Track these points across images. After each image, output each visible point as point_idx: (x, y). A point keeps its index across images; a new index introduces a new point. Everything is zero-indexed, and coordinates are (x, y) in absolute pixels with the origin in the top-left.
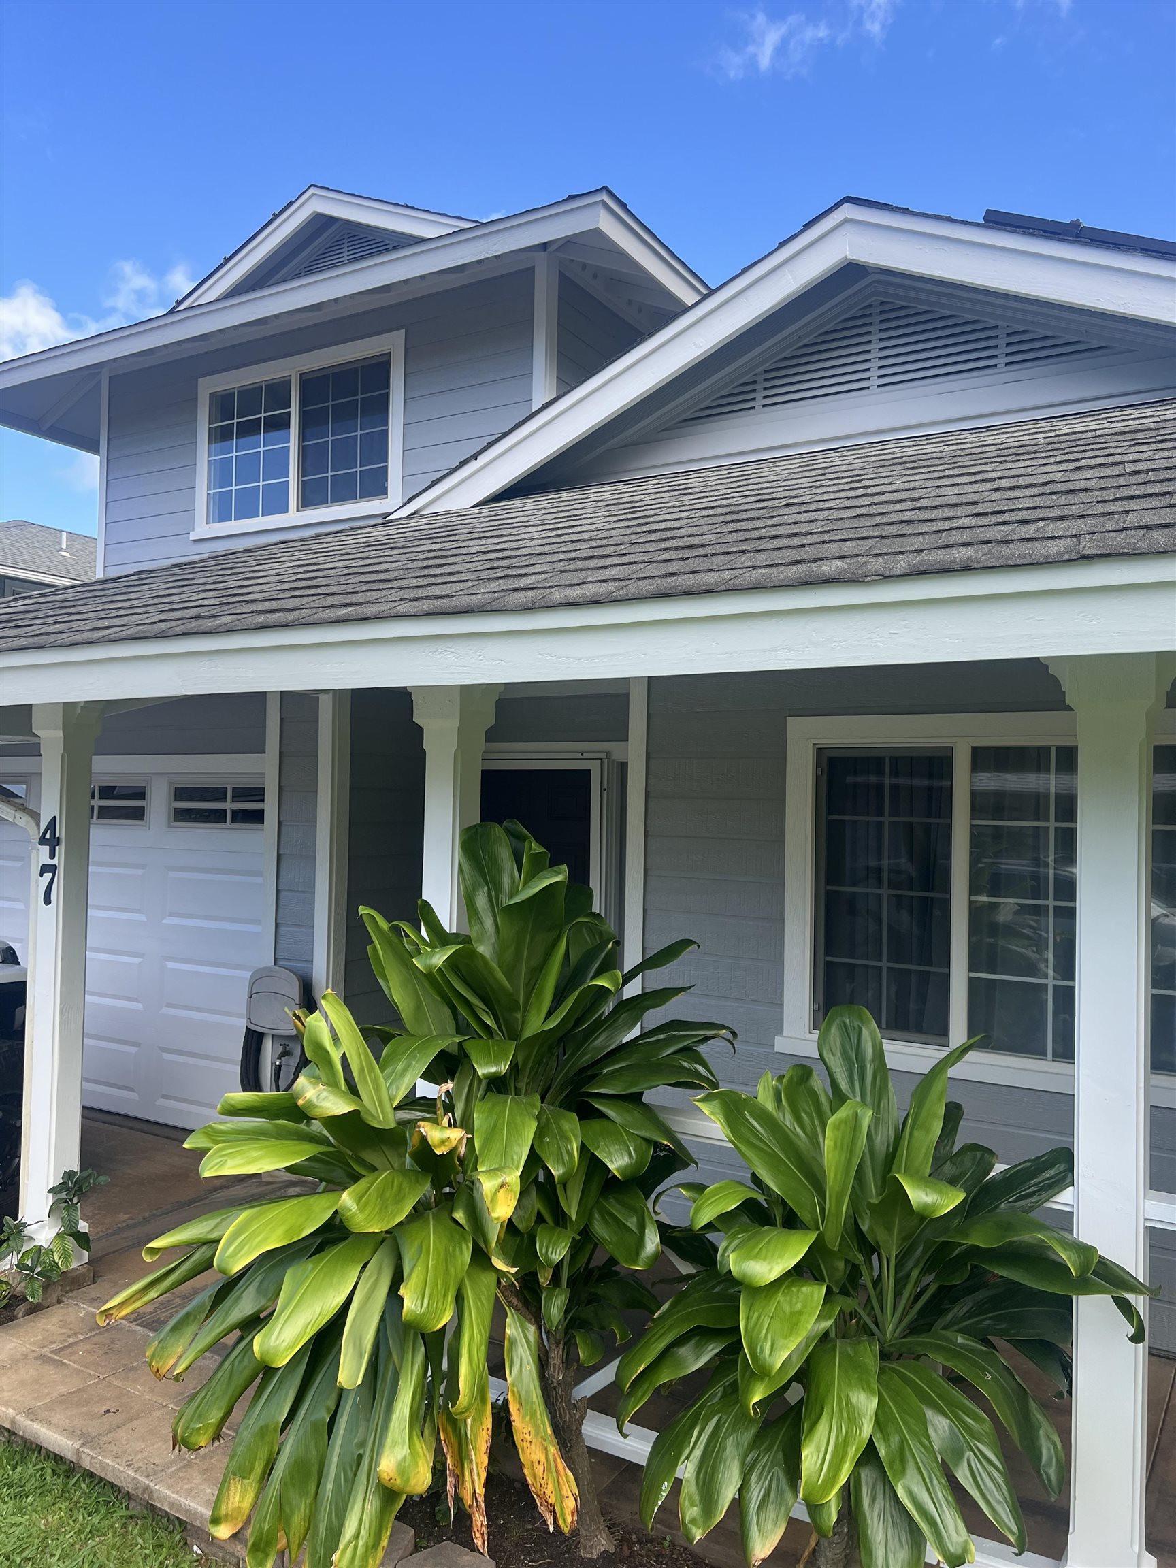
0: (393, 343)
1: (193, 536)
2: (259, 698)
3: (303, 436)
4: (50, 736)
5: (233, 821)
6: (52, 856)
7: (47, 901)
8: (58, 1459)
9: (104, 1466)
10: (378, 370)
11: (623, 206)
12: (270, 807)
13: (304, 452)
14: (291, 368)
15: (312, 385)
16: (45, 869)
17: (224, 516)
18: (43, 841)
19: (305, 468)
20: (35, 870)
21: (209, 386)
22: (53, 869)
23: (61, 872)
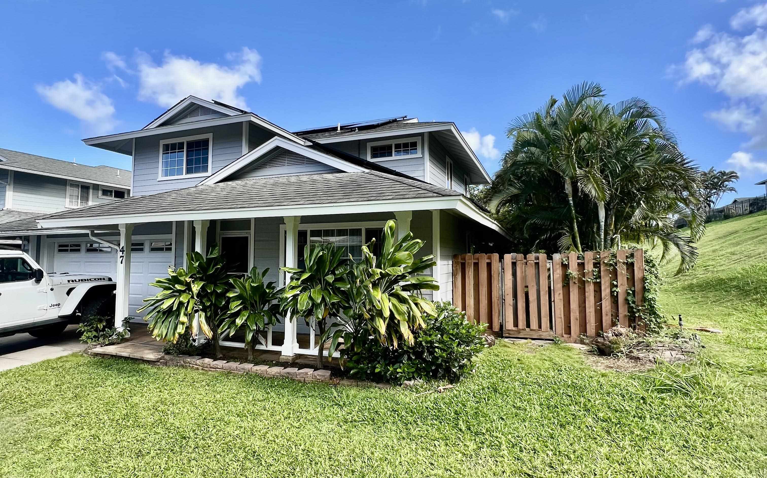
0: (210, 136)
1: (158, 180)
2: (171, 223)
3: (187, 156)
4: (123, 231)
5: (166, 250)
6: (123, 254)
7: (122, 263)
8: (126, 357)
9: (134, 356)
10: (206, 142)
11: (257, 116)
12: (173, 247)
13: (187, 160)
14: (185, 140)
15: (190, 145)
16: (121, 257)
17: (166, 175)
18: (121, 251)
19: (187, 164)
20: (119, 257)
21: (162, 142)
22: (123, 257)
23: (125, 256)
